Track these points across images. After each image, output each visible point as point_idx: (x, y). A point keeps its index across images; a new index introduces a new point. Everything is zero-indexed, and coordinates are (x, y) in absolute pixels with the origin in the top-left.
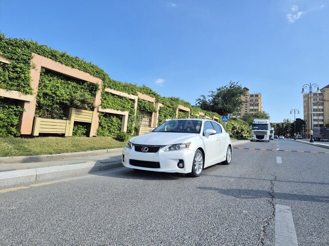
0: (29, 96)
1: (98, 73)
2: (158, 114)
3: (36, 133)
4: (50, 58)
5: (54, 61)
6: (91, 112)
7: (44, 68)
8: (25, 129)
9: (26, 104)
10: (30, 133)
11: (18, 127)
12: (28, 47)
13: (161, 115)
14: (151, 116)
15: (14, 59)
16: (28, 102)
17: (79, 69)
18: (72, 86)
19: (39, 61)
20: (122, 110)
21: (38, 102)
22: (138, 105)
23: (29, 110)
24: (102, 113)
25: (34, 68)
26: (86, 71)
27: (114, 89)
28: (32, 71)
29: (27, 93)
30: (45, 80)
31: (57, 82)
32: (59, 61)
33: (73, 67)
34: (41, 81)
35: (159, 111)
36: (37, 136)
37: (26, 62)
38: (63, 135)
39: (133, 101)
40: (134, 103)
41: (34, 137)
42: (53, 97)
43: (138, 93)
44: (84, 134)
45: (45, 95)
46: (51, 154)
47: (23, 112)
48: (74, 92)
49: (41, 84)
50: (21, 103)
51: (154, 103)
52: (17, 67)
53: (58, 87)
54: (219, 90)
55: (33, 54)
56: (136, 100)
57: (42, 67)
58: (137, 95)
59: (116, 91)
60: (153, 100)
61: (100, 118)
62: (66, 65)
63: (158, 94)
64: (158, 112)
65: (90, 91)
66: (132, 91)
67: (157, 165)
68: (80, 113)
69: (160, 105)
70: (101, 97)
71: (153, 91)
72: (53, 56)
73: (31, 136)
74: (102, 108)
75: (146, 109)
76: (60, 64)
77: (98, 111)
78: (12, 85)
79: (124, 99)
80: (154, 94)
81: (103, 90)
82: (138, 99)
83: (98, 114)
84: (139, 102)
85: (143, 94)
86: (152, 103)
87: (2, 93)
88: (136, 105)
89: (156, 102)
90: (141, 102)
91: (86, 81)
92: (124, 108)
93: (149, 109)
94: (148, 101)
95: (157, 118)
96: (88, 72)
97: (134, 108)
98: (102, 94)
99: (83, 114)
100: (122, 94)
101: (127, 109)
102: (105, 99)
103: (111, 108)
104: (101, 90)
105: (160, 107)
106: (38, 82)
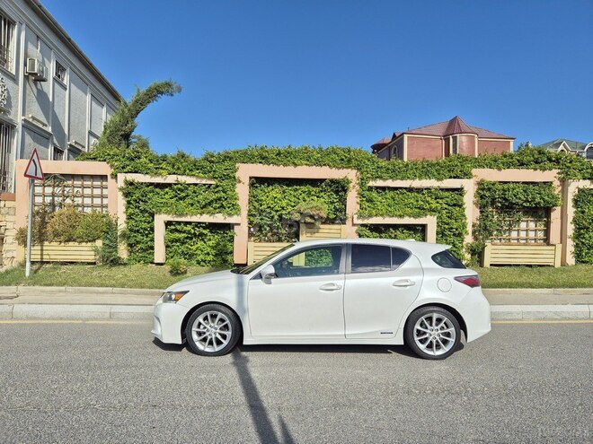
0: (235, 217)
2: (571, 210)
4: (261, 163)
5: (266, 166)
6: (339, 226)
7: (255, 178)
8: (239, 258)
9: (235, 227)
10: (244, 262)
11: (232, 254)
12: (231, 159)
13: (583, 212)
14: (548, 216)
16: (239, 224)
17: (306, 165)
18: (303, 192)
19: (246, 171)
20: (418, 216)
21: (250, 223)
22: (480, 196)
23: (241, 233)
25: (240, 182)
26: (318, 163)
27: (393, 178)
28: (238, 185)
29: (230, 215)
30: (257, 193)
31: (275, 192)
32: (273, 163)
33: (296, 165)
34: (252, 195)
35: (576, 202)
37: (231, 178)
40: (461, 195)
43: (474, 171)
45: (261, 212)
47: (233, 237)
48: (305, 201)
49: (253, 198)
50: (229, 227)
51: (557, 183)
55: (237, 165)
56: (470, 189)
57: (250, 178)
58: (469, 177)
59: (399, 181)
61: (359, 233)
62: (285, 165)
64: (570, 204)
65: (337, 193)
66: (450, 171)
68: (315, 230)
69: (574, 186)
70: (358, 200)
72: (264, 159)
74: (359, 218)
75: (512, 204)
76: (275, 167)
77: (354, 225)
78: (216, 208)
79: (425, 192)
80: (556, 162)
81: (362, 185)
82: (479, 184)
84: (483, 189)
85: (499, 169)
86: (548, 184)
87: (206, 219)
88: (469, 200)
89: (563, 182)
90: (489, 189)
91: (323, 180)
92: (422, 211)
93: (527, 201)
94: (523, 183)
95: (570, 219)
96: (325, 165)
97: (460, 206)
98: (358, 194)
99: (321, 231)
100: (417, 183)
101: (433, 211)
102: (370, 201)
103: (382, 215)
104: (358, 187)
105: (580, 190)
106: (248, 197)
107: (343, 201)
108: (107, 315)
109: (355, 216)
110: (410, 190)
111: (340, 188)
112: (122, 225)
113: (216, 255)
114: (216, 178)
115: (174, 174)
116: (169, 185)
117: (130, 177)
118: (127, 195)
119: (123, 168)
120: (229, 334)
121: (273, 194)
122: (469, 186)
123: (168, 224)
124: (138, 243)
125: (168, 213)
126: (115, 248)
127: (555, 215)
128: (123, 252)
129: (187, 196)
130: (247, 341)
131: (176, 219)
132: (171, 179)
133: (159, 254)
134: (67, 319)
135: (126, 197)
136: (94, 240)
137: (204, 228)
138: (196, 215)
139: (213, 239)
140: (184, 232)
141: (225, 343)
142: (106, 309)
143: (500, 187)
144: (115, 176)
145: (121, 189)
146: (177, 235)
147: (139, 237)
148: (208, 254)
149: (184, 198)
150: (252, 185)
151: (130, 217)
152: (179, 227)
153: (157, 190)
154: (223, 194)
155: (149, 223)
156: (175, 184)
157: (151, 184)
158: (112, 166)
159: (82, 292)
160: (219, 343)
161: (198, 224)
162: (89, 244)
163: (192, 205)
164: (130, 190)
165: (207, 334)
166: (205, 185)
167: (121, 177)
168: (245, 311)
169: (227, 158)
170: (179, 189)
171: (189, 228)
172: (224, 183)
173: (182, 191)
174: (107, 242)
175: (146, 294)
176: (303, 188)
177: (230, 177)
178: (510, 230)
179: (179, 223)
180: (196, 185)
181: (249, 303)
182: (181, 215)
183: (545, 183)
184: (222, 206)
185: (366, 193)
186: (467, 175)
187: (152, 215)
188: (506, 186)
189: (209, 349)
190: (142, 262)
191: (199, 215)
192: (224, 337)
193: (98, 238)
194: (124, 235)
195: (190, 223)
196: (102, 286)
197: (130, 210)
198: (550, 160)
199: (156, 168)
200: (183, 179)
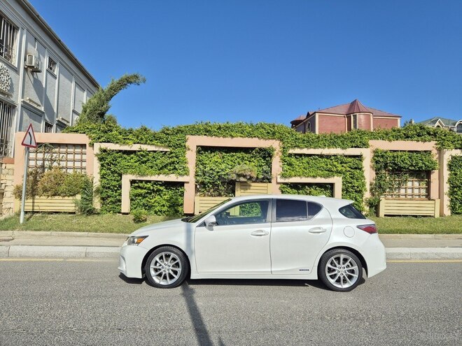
0: (185, 176)
2: (446, 174)
3: (197, 212)
4: (205, 135)
5: (209, 137)
6: (265, 184)
7: (202, 147)
9: (185, 184)
10: (192, 212)
11: (182, 206)
12: (182, 132)
13: (456, 174)
14: (429, 177)
16: (188, 182)
17: (241, 137)
18: (238, 158)
19: (194, 142)
20: (328, 176)
21: (197, 181)
22: (376, 162)
23: (189, 190)
24: (284, 184)
25: (189, 149)
26: (250, 135)
27: (308, 147)
28: (188, 152)
30: (203, 158)
31: (217, 157)
32: (215, 135)
33: (232, 137)
34: (198, 160)
35: (450, 166)
37: (182, 146)
39: (359, 157)
40: (361, 160)
43: (370, 142)
47: (183, 192)
48: (239, 164)
49: (200, 162)
50: (182, 184)
51: (434, 152)
52: (173, 153)
53: (217, 162)
55: (187, 137)
57: (197, 146)
58: (368, 147)
59: (312, 149)
60: (430, 146)
61: (282, 191)
62: (224, 137)
64: (446, 168)
66: (352, 142)
68: (247, 187)
70: (281, 164)
72: (208, 132)
74: (282, 178)
75: (400, 167)
76: (217, 138)
77: (277, 183)
78: (170, 170)
79: (332, 158)
81: (283, 152)
82: (374, 152)
83: (279, 186)
84: (378, 156)
85: (390, 141)
86: (428, 152)
87: (163, 178)
88: (367, 164)
89: (439, 150)
90: (382, 156)
91: (254, 148)
92: (331, 172)
93: (412, 165)
94: (409, 151)
95: (446, 179)
96: (255, 137)
97: (360, 169)
98: (281, 159)
99: (251, 188)
100: (326, 151)
101: (339, 172)
102: (290, 164)
103: (299, 176)
104: (280, 154)
105: (453, 157)
106: (195, 162)
107: (269, 165)
108: (83, 255)
109: (279, 177)
110: (321, 156)
111: (266, 154)
112: (97, 183)
113: (170, 207)
114: (170, 146)
115: (138, 143)
116: (134, 152)
117: (104, 146)
118: (101, 159)
119: (99, 138)
120: (179, 270)
121: (215, 159)
122: (367, 154)
123: (133, 182)
124: (109, 197)
125: (133, 173)
126: (91, 201)
127: (434, 176)
128: (97, 204)
129: (148, 160)
130: (193, 276)
131: (139, 179)
132: (136, 147)
133: (125, 206)
134: (52, 257)
135: (101, 161)
136: (74, 195)
137: (161, 185)
138: (154, 175)
139: (168, 194)
140: (145, 188)
141: (176, 277)
142: (83, 249)
143: (391, 154)
144: (92, 145)
145: (96, 155)
146: (139, 191)
147: (110, 192)
148: (164, 206)
149: (146, 162)
150: (198, 152)
151: (103, 177)
152: (141, 185)
153: (125, 156)
154: (176, 159)
155: (118, 181)
156: (139, 151)
157: (120, 151)
158: (90, 137)
159: (64, 236)
160: (171, 277)
161: (156, 183)
162: (71, 198)
163: (152, 167)
164: (103, 156)
165: (162, 270)
166: (162, 152)
167: (97, 145)
168: (192, 252)
169: (179, 131)
170: (142, 155)
171: (149, 185)
172: (177, 150)
173: (144, 156)
174: (85, 196)
175: (115, 237)
176: (238, 154)
178: (399, 188)
179: (141, 181)
180: (155, 152)
181: (195, 246)
182: (143, 175)
183: (425, 151)
184: (175, 168)
185: (287, 159)
186: (365, 145)
187: (120, 175)
188: (395, 154)
189: (163, 283)
190: (112, 212)
191: (157, 175)
192: (176, 273)
193: (78, 193)
194: (98, 191)
195: (150, 181)
196: (80, 231)
197: (103, 172)
198: (429, 134)
199: (124, 139)
200: (145, 147)
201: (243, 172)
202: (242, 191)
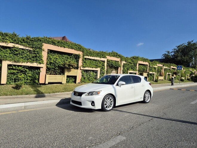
0: (42, 64)
1: (80, 48)
2: (122, 68)
3: (47, 83)
4: (52, 44)
5: (54, 46)
6: (76, 70)
7: (49, 50)
8: (42, 81)
9: (41, 69)
10: (44, 83)
11: (38, 80)
12: (41, 41)
13: (124, 69)
14: (118, 69)
15: (34, 47)
16: (42, 67)
17: (68, 48)
18: (65, 57)
19: (46, 47)
20: (96, 68)
21: (47, 67)
22: (107, 63)
23: (43, 71)
24: (83, 70)
25: (44, 50)
26: (72, 48)
27: (90, 56)
28: (43, 52)
29: (40, 63)
30: (50, 56)
31: (56, 56)
32: (57, 45)
33: (64, 47)
34: (48, 56)
35: (123, 66)
36: (47, 84)
38: (61, 83)
39: (104, 62)
40: (104, 63)
41: (46, 84)
42: (55, 64)
43: (107, 56)
44: (74, 82)
45: (51, 63)
46: (50, 93)
47: (40, 72)
48: (66, 60)
49: (49, 58)
50: (39, 68)
51: (120, 62)
52: (35, 51)
53: (57, 58)
54: (178, 47)
55: (43, 44)
56: (106, 61)
57: (48, 49)
58: (106, 58)
59: (92, 57)
60: (118, 60)
61: (82, 73)
62: (61, 47)
63: (122, 55)
64: (122, 67)
65: (76, 59)
66: (102, 56)
67: (80, 103)
68: (70, 71)
69: (124, 62)
70: (82, 62)
71: (119, 54)
72: (53, 43)
73: (44, 84)
74: (82, 67)
75: (113, 66)
76: (57, 47)
77: (81, 69)
78: (34, 60)
79: (97, 61)
80: (119, 56)
82: (107, 60)
83: (81, 71)
84: (108, 62)
85: (111, 57)
86: (118, 61)
87: (29, 64)
88: (106, 64)
89: (121, 61)
90: (109, 62)
91: (72, 54)
92: (97, 66)
93: (116, 65)
94: (115, 61)
95: (122, 70)
96: (74, 49)
97: (104, 66)
98: (82, 60)
99: (71, 71)
100: (96, 58)
101: (100, 67)
102: (85, 62)
103: (88, 67)
104: (82, 57)
105: (124, 64)
106: (47, 57)
107: (78, 61)
110: (94, 60)
111: (77, 57)
113: (31, 80)
115: (12, 43)
116: (9, 48)
123: (9, 65)
130: (117, 105)
131: (14, 64)
132: (11, 45)
137: (27, 68)
138: (24, 63)
139: (30, 73)
140: (17, 70)
143: (111, 61)
146: (12, 71)
148: (28, 79)
149: (17, 54)
150: (48, 53)
152: (14, 67)
153: (2, 49)
154: (38, 55)
156: (13, 48)
161: (24, 67)
163: (22, 58)
166: (27, 50)
169: (39, 40)
170: (15, 50)
171: (20, 68)
172: (38, 50)
173: (17, 51)
177: (40, 48)
178: (111, 73)
179: (15, 66)
180: (23, 49)
182: (18, 62)
184: (37, 60)
185: (84, 60)
187: (1, 61)
191: (26, 63)
195: (21, 66)
198: (118, 56)
199: (3, 39)
200: (17, 46)
201: (72, 64)
202: (68, 72)
